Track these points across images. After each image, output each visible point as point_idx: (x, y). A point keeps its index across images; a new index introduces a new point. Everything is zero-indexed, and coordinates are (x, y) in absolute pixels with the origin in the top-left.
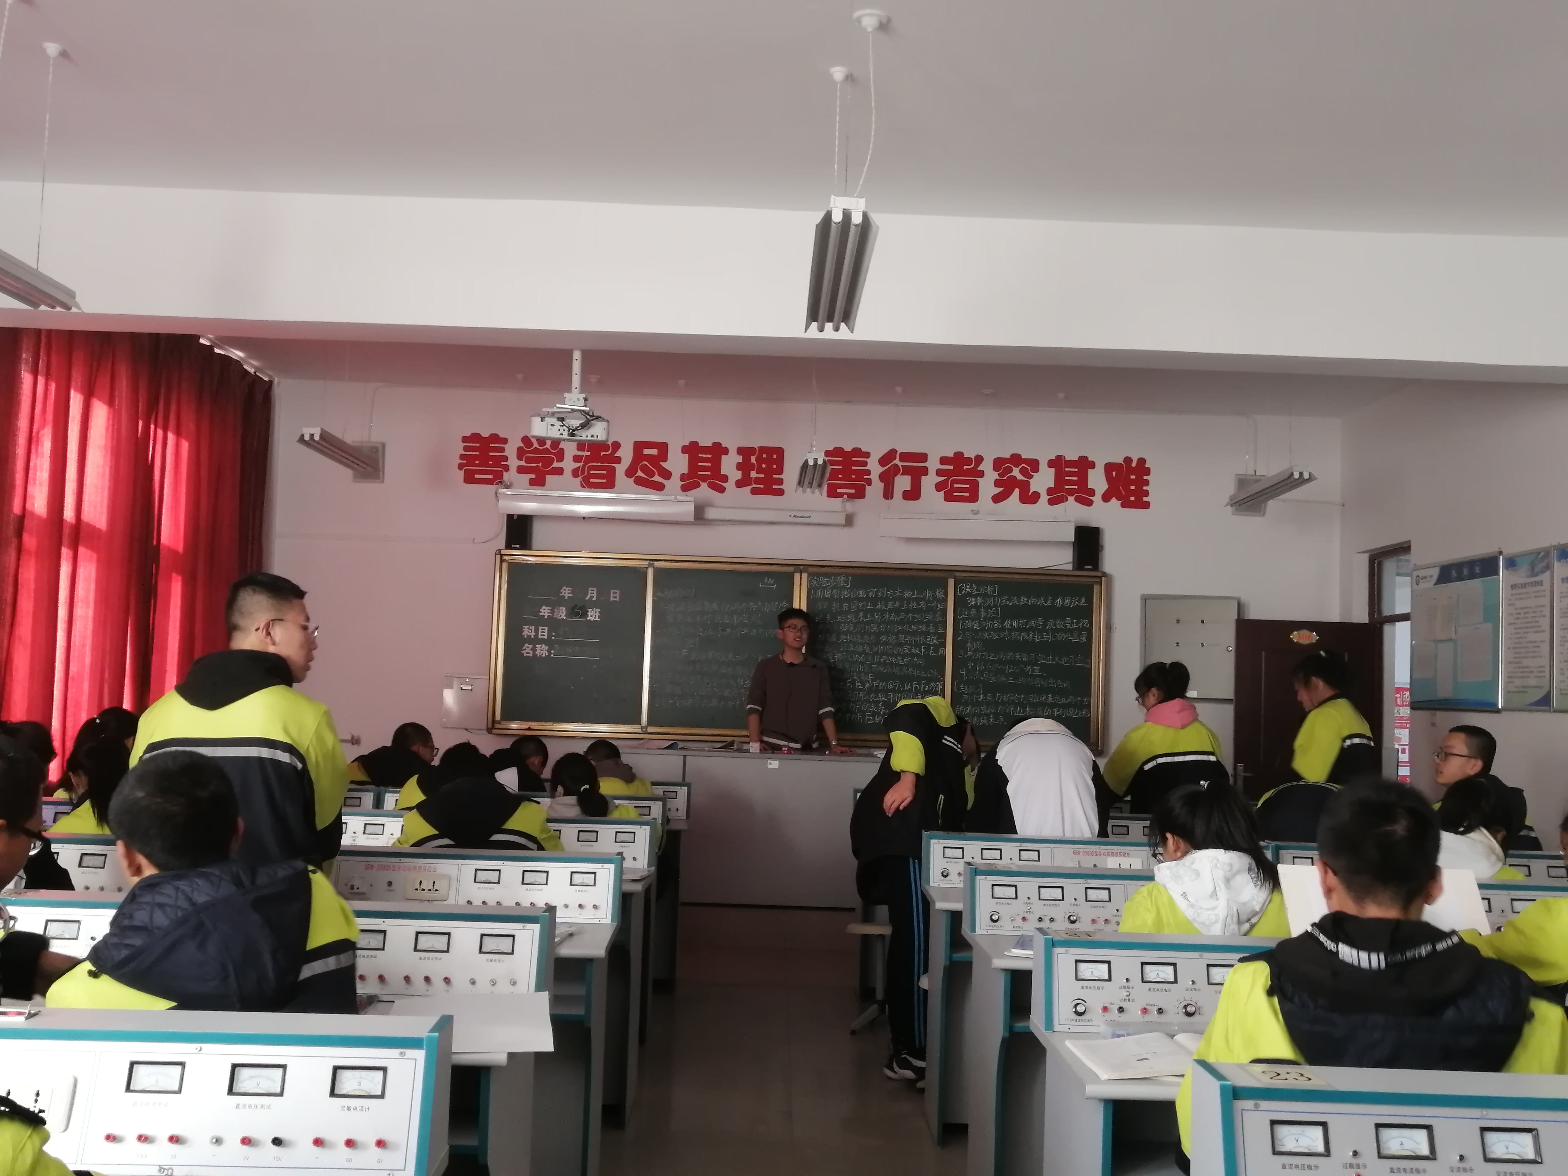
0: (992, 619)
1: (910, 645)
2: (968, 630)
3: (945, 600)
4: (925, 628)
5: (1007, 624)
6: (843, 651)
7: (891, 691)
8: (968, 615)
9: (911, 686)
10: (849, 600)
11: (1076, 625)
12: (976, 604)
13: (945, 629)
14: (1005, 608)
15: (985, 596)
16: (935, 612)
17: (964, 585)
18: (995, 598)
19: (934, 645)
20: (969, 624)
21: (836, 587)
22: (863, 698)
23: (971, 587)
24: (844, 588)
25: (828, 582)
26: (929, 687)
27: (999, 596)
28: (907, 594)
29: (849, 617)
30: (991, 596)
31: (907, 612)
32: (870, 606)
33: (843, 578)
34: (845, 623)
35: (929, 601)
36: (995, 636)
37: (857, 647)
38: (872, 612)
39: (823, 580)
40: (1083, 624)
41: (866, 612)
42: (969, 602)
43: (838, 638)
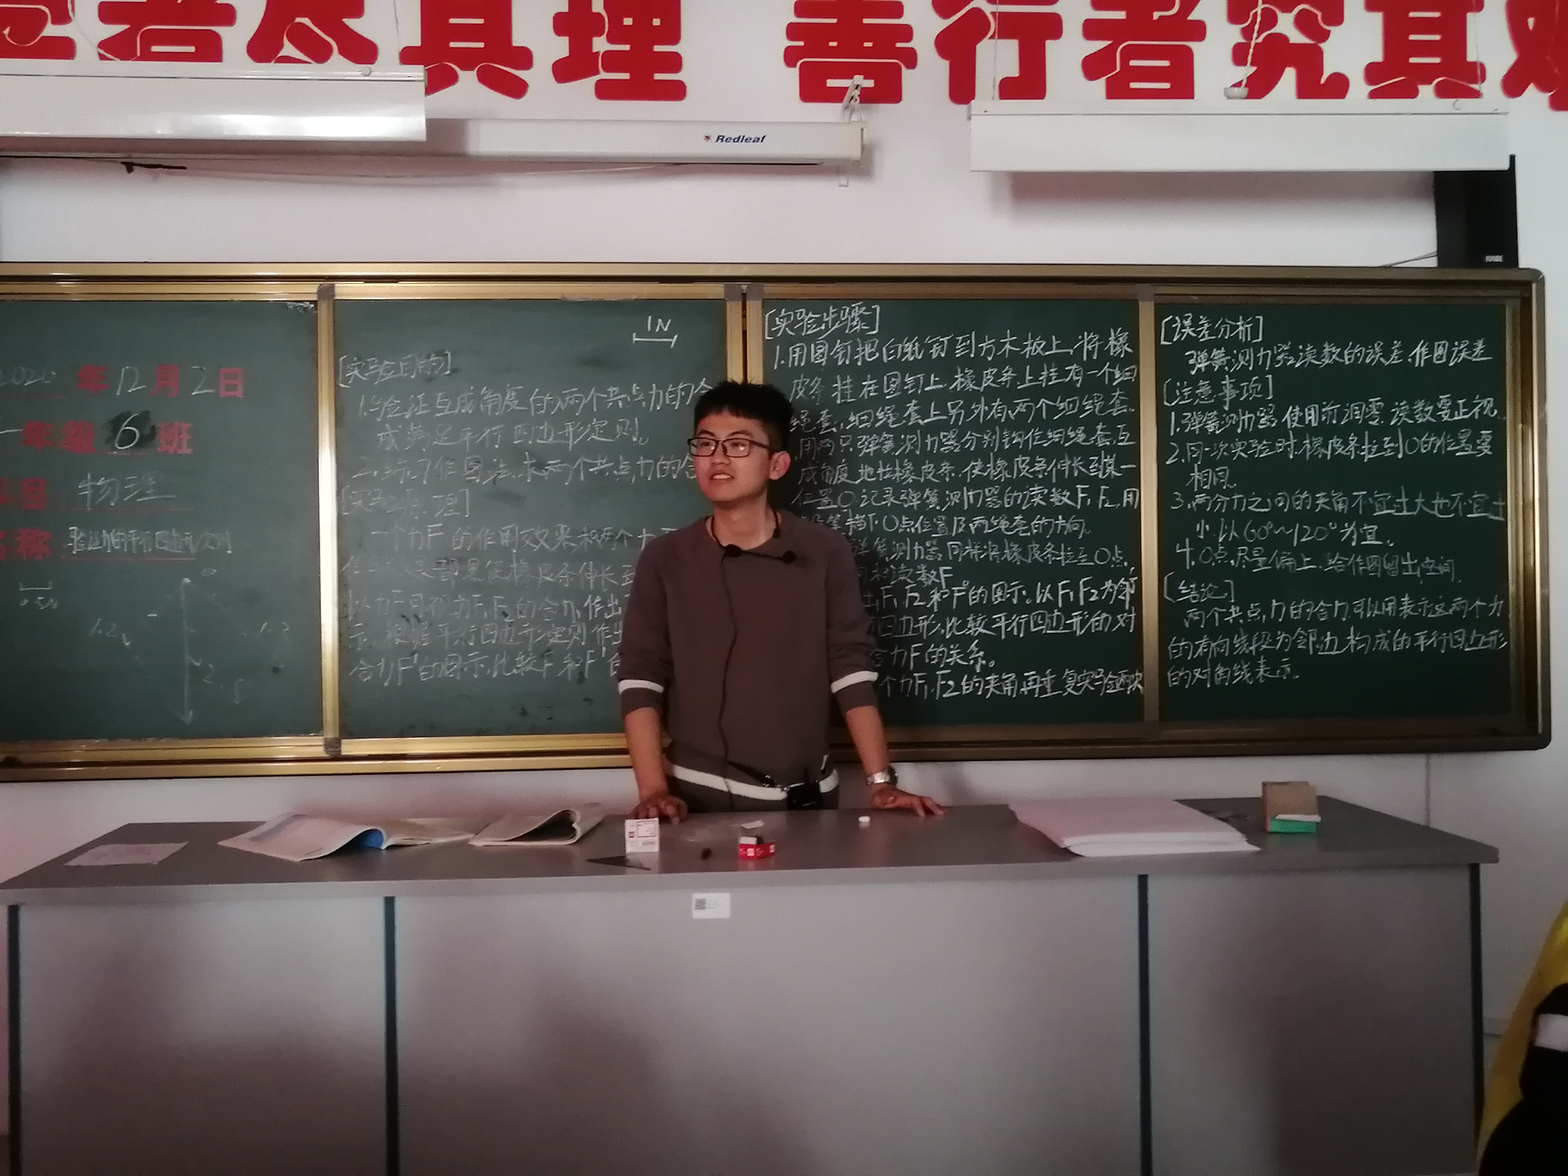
0: (1253, 406)
1: (1046, 482)
2: (1192, 435)
3: (1132, 359)
4: (1081, 437)
5: (1291, 415)
6: (869, 509)
7: (999, 608)
8: (1189, 397)
9: (1054, 592)
10: (876, 369)
11: (1465, 414)
12: (1209, 368)
13: (1135, 435)
14: (1283, 374)
15: (1233, 346)
16: (1107, 391)
17: (1177, 318)
18: (1256, 352)
19: (1108, 481)
20: (1194, 422)
21: (839, 334)
22: (928, 632)
23: (1195, 324)
24: (863, 336)
25: (819, 322)
26: (1100, 594)
27: (1267, 343)
28: (1034, 347)
29: (880, 415)
30: (1248, 345)
31: (1035, 393)
32: (936, 383)
33: (858, 310)
34: (868, 432)
35: (1090, 365)
36: (1261, 452)
37: (903, 497)
38: (941, 398)
39: (806, 317)
40: (1482, 409)
41: (924, 401)
42: (1191, 362)
43: (853, 474)
